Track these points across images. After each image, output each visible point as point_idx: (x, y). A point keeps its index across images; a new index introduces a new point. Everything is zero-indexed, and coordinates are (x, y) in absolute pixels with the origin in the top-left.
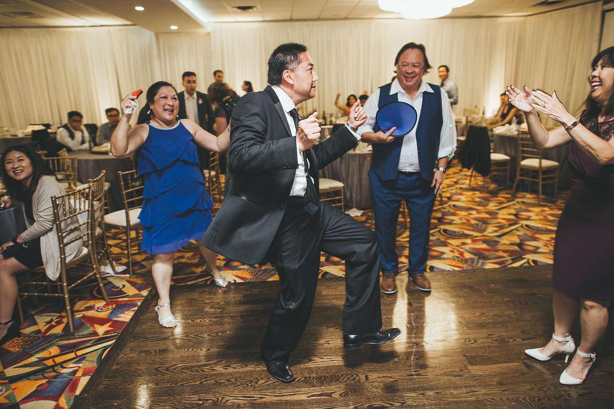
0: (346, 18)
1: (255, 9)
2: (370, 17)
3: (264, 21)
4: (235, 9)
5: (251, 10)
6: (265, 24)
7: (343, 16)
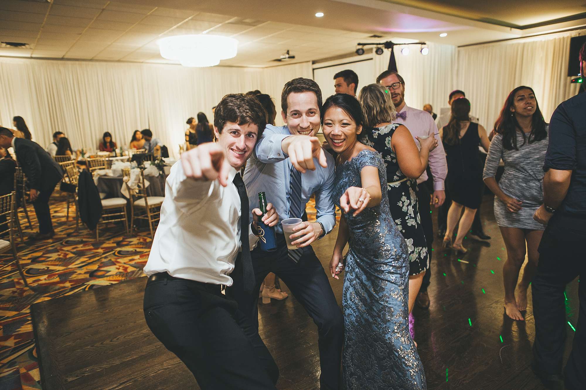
0: (119, 61)
1: (27, 46)
2: (141, 61)
3: (31, 58)
4: (4, 45)
5: (23, 47)
6: (32, 60)
7: (117, 59)
